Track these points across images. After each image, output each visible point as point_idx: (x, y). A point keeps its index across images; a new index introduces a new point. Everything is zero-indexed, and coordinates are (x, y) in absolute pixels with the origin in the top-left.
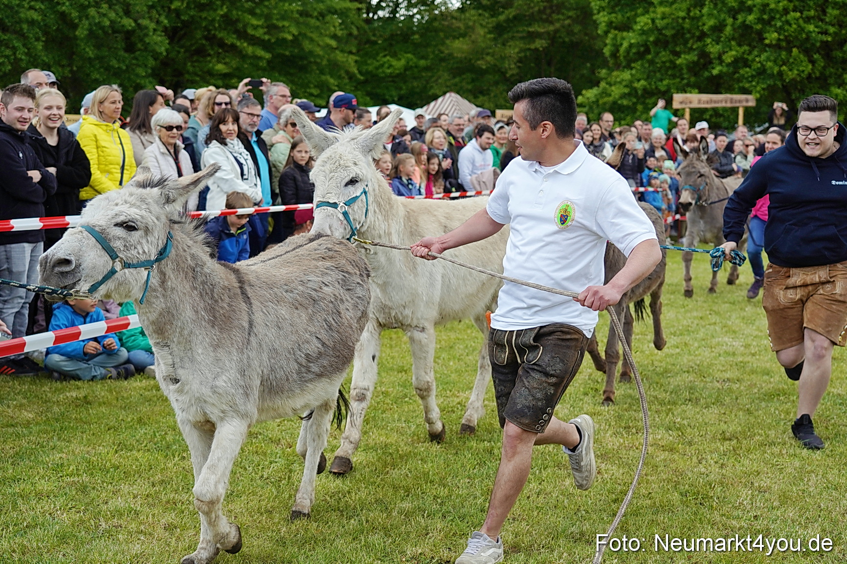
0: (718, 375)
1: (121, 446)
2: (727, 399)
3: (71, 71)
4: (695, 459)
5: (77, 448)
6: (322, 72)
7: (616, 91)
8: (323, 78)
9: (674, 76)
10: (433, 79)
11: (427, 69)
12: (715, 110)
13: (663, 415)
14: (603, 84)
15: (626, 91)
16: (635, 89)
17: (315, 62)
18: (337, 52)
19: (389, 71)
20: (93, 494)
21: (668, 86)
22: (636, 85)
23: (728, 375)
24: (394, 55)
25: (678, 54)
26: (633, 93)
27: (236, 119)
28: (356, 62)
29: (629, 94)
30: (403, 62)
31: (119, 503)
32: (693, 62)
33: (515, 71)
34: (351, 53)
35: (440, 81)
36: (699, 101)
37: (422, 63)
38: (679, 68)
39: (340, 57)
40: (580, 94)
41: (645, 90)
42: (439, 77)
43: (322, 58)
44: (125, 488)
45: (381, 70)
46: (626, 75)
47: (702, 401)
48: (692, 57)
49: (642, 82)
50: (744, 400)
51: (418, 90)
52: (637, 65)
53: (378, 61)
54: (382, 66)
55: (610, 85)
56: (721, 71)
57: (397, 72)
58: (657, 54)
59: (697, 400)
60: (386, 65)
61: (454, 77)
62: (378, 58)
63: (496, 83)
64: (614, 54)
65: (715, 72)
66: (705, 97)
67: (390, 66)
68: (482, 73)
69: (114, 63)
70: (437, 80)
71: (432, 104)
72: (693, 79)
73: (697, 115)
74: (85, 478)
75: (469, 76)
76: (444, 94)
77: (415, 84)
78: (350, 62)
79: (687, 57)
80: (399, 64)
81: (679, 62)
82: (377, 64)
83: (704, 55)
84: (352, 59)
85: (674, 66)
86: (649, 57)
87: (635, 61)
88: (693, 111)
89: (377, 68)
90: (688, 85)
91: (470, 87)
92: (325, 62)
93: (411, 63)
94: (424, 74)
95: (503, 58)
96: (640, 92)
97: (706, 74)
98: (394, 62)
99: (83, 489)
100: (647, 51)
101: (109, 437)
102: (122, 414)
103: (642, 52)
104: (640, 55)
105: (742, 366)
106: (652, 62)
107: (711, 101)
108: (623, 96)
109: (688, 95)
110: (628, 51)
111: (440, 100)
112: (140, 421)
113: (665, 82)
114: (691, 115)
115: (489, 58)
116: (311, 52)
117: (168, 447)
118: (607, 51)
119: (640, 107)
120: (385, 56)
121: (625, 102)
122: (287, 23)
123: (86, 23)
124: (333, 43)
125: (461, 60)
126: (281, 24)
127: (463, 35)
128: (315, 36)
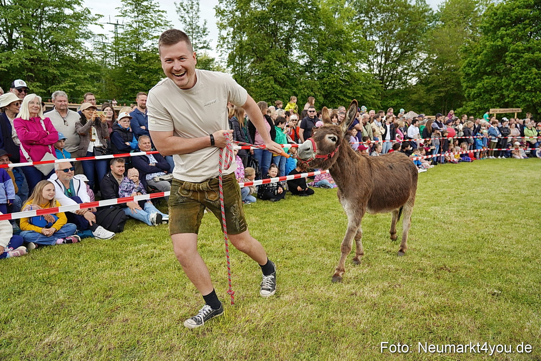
0: (498, 200)
1: (295, 211)
2: (500, 208)
4: (484, 227)
5: (283, 210)
6: (370, 106)
7: (469, 109)
9: (490, 103)
11: (403, 104)
12: (505, 114)
13: (474, 212)
14: (464, 106)
15: (473, 108)
16: (476, 108)
20: (285, 223)
21: (488, 106)
22: (476, 106)
23: (501, 200)
24: (393, 100)
25: (492, 95)
26: (475, 109)
27: (337, 117)
28: (381, 103)
29: (474, 109)
30: (396, 102)
31: (293, 226)
32: (498, 98)
33: (433, 104)
34: (379, 100)
36: (500, 111)
38: (493, 100)
39: (376, 101)
40: (456, 110)
41: (479, 108)
42: (408, 106)
44: (295, 222)
46: (473, 103)
47: (490, 208)
48: (498, 96)
49: (478, 105)
50: (507, 208)
52: (477, 100)
54: (389, 103)
55: (467, 107)
56: (508, 101)
57: (394, 105)
58: (484, 96)
59: (488, 208)
61: (413, 106)
63: (427, 108)
64: (468, 96)
65: (506, 101)
66: (502, 109)
67: (392, 103)
68: (422, 104)
72: (497, 104)
73: (499, 116)
74: (284, 219)
75: (417, 106)
76: (409, 111)
78: (379, 103)
79: (496, 96)
81: (492, 98)
82: (387, 103)
83: (502, 95)
85: (491, 100)
86: (481, 97)
87: (476, 98)
88: (497, 114)
90: (496, 106)
91: (418, 109)
92: (371, 103)
93: (398, 102)
95: (429, 100)
96: (477, 109)
97: (503, 102)
99: (283, 222)
100: (481, 95)
101: (293, 208)
102: (297, 202)
103: (479, 95)
104: (478, 96)
105: (507, 198)
106: (482, 98)
107: (504, 111)
108: (471, 110)
109: (496, 109)
110: (473, 95)
112: (302, 204)
113: (487, 105)
114: (496, 116)
115: (424, 100)
117: (309, 212)
118: (466, 96)
119: (477, 114)
121: (472, 112)
122: (359, 92)
123: (300, 94)
124: (374, 97)
125: (415, 101)
126: (357, 92)
127: (416, 93)
128: (368, 95)
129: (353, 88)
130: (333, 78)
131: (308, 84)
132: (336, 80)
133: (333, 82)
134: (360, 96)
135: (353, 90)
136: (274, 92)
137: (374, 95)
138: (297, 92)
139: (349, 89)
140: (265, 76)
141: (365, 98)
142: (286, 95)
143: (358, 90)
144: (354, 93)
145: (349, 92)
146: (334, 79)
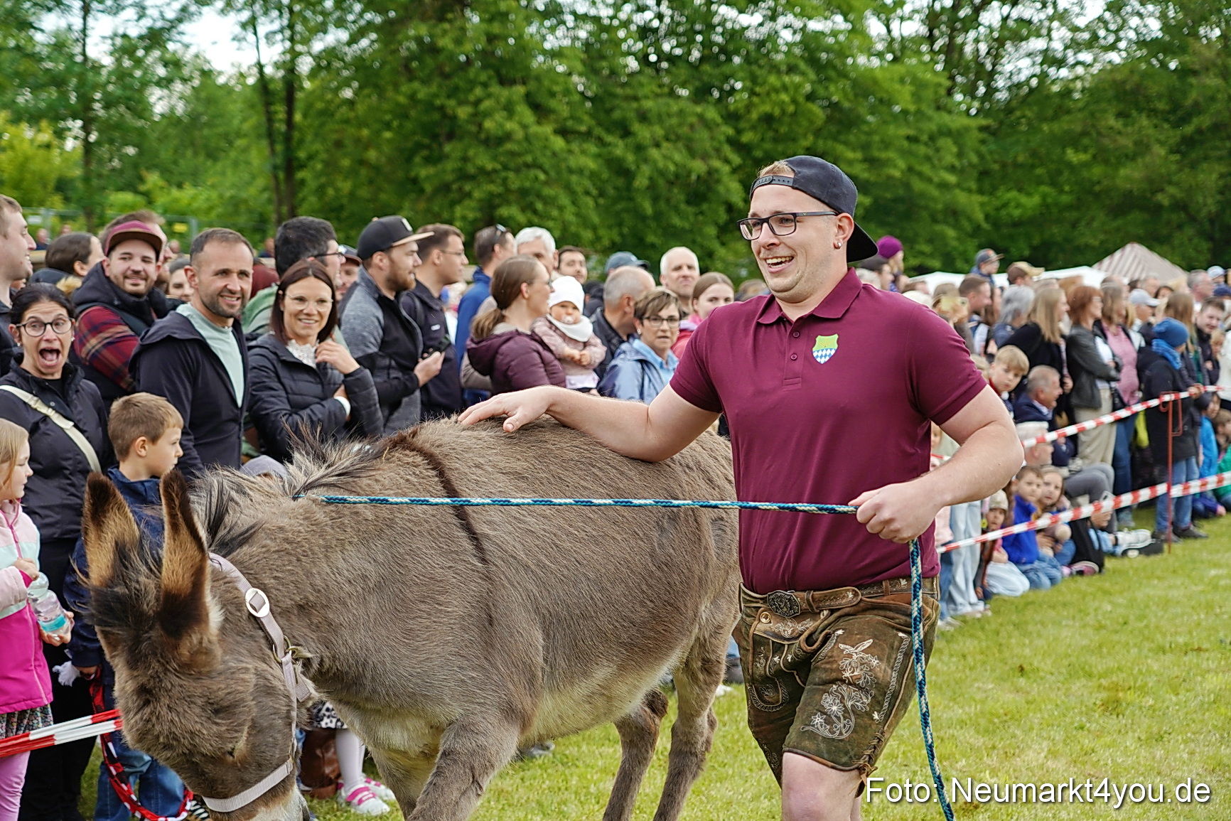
3: (621, 235)
6: (935, 220)
8: (938, 228)
10: (1083, 223)
11: (1069, 207)
17: (926, 208)
18: (957, 191)
19: (1017, 213)
28: (982, 205)
30: (1036, 199)
33: (1212, 208)
34: (970, 191)
35: (1095, 224)
37: (1065, 199)
39: (962, 198)
42: (1093, 219)
43: (934, 200)
45: (1003, 212)
51: (1059, 239)
53: (997, 198)
54: (1005, 205)
57: (1030, 213)
60: (1013, 204)
61: (1116, 217)
62: (999, 194)
67: (1018, 206)
69: (676, 221)
70: (1089, 224)
71: (1106, 261)
75: (1136, 216)
76: (1120, 245)
77: (1055, 230)
78: (973, 204)
80: (1030, 202)
82: (997, 203)
84: (977, 199)
89: (998, 209)
92: (939, 206)
93: (1049, 200)
94: (1067, 215)
95: (1194, 189)
98: (1024, 199)
111: (1118, 254)
115: (1171, 190)
116: (922, 195)
120: (1009, 190)
122: (891, 154)
123: (646, 170)
124: (952, 179)
125: (1128, 195)
126: (883, 155)
127: (1132, 158)
128: (926, 169)
129: (863, 138)
130: (777, 91)
131: (674, 121)
132: (794, 101)
133: (777, 112)
134: (897, 174)
135: (865, 147)
136: (535, 159)
137: (952, 169)
138: (630, 158)
139: (846, 143)
140: (485, 85)
141: (918, 185)
142: (580, 171)
143: (886, 145)
144: (871, 162)
145: (850, 155)
146: (785, 97)
